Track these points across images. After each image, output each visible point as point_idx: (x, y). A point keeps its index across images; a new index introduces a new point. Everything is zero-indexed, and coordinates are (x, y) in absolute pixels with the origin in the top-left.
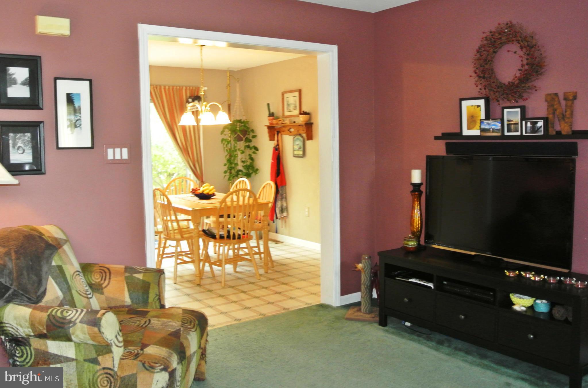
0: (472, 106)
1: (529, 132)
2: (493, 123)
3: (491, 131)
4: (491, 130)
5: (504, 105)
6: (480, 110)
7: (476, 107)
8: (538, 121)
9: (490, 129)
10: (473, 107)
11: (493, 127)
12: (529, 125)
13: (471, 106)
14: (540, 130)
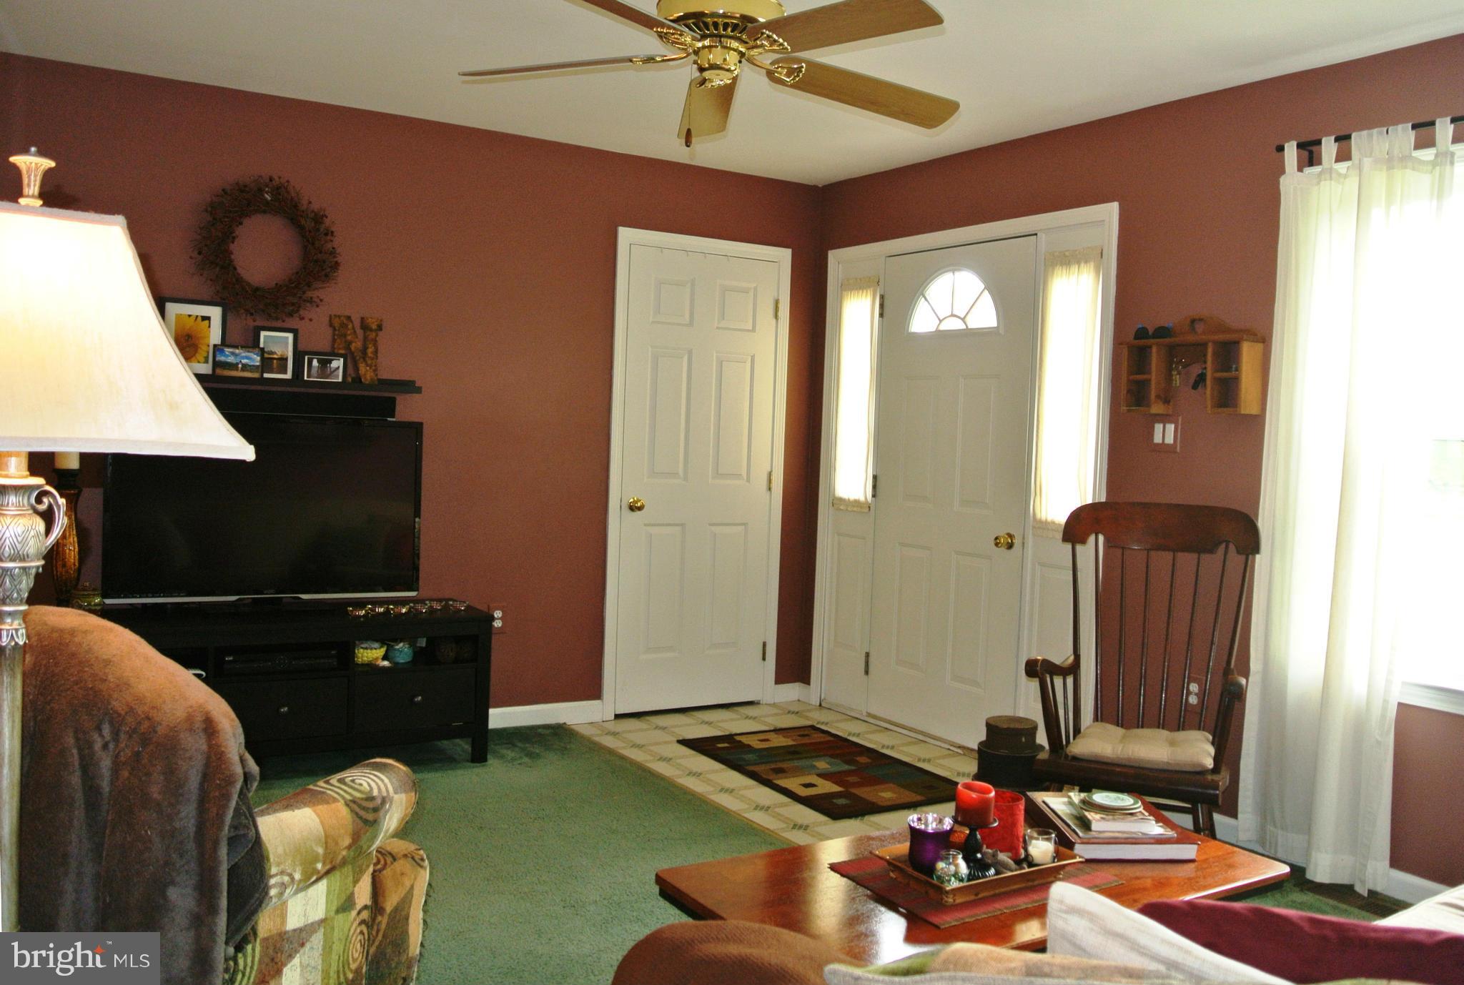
0: (190, 316)
1: (316, 375)
2: (244, 354)
3: (240, 369)
4: (240, 366)
5: (258, 323)
6: (209, 327)
7: (199, 319)
8: (333, 360)
9: (237, 364)
10: (192, 319)
11: (244, 361)
12: (315, 363)
13: (185, 315)
14: (335, 373)
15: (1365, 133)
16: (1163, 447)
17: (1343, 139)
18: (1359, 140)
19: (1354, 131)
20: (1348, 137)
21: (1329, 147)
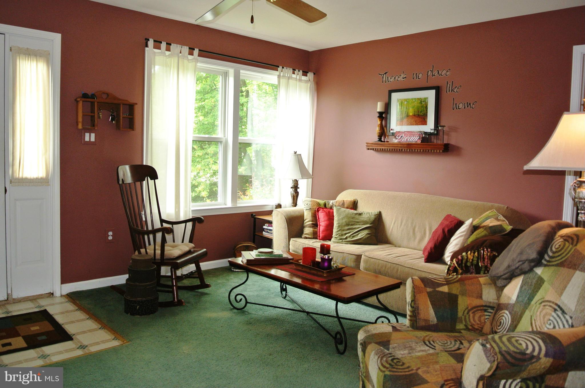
15: (175, 45)
16: (90, 143)
17: (169, 44)
18: (173, 46)
19: (174, 43)
20: (170, 44)
21: (164, 45)
